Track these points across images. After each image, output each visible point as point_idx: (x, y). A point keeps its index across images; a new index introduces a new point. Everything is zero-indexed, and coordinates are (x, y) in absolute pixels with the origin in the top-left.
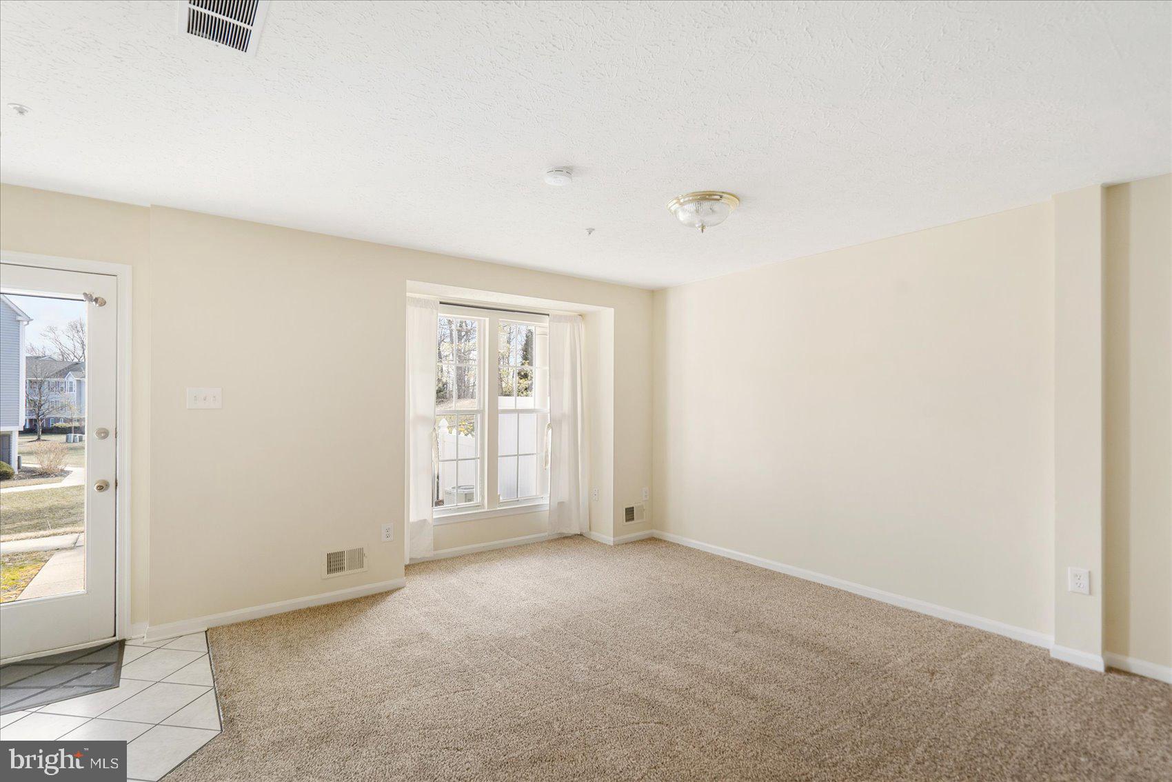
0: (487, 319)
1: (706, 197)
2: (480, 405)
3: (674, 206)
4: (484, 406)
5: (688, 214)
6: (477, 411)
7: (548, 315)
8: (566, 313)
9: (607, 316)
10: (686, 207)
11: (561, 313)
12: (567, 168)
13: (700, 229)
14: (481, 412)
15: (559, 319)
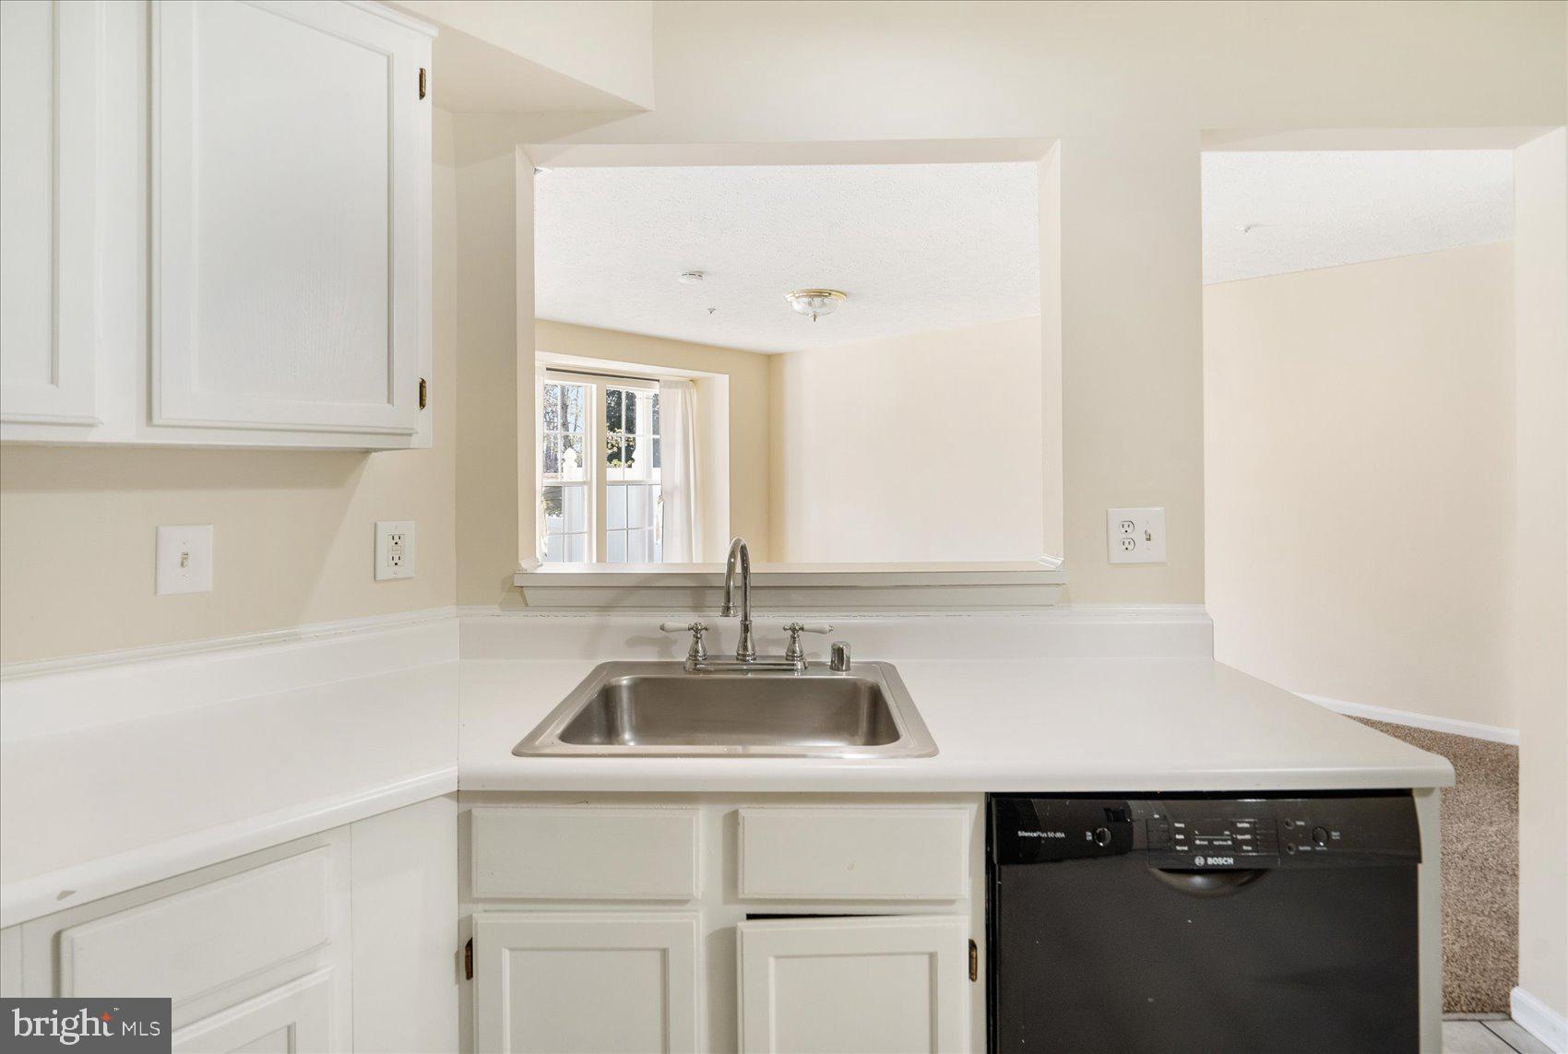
0: (594, 386)
1: (820, 294)
2: (586, 476)
3: (789, 297)
4: (591, 478)
5: (803, 305)
6: (584, 483)
7: (658, 381)
8: (677, 379)
9: (722, 383)
10: (799, 300)
11: (671, 378)
12: (699, 272)
13: (813, 318)
14: (588, 483)
15: (669, 384)
